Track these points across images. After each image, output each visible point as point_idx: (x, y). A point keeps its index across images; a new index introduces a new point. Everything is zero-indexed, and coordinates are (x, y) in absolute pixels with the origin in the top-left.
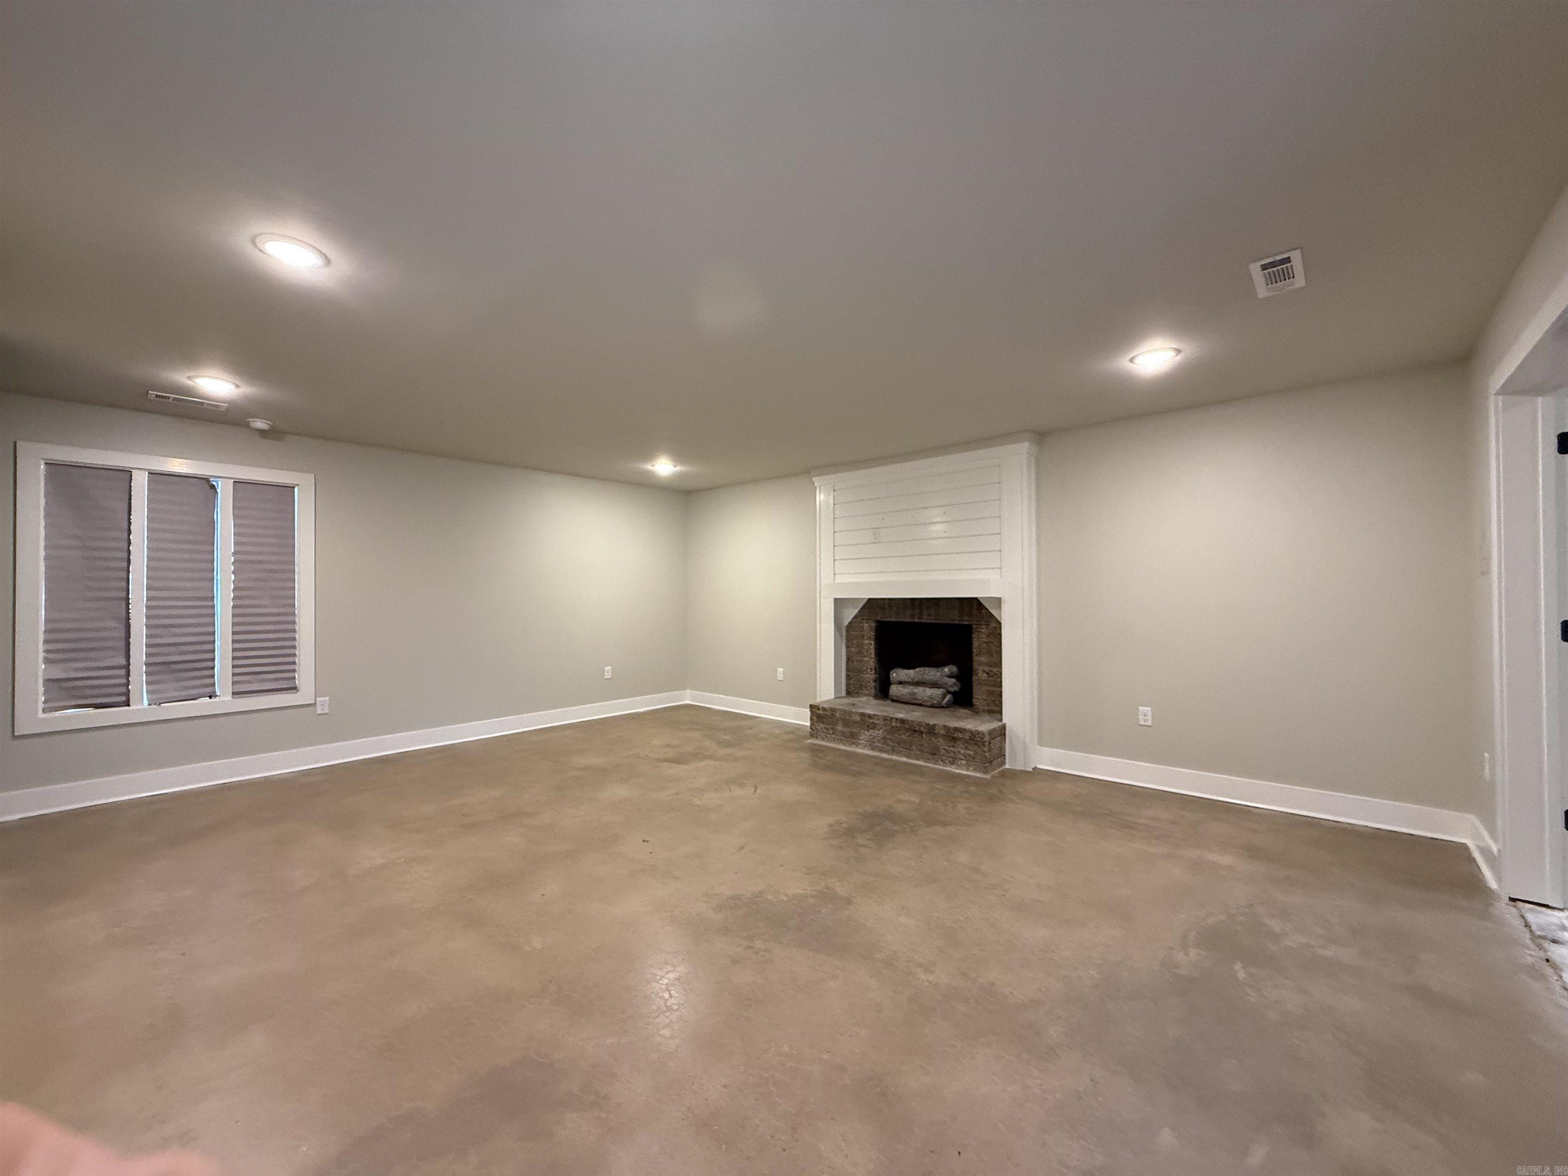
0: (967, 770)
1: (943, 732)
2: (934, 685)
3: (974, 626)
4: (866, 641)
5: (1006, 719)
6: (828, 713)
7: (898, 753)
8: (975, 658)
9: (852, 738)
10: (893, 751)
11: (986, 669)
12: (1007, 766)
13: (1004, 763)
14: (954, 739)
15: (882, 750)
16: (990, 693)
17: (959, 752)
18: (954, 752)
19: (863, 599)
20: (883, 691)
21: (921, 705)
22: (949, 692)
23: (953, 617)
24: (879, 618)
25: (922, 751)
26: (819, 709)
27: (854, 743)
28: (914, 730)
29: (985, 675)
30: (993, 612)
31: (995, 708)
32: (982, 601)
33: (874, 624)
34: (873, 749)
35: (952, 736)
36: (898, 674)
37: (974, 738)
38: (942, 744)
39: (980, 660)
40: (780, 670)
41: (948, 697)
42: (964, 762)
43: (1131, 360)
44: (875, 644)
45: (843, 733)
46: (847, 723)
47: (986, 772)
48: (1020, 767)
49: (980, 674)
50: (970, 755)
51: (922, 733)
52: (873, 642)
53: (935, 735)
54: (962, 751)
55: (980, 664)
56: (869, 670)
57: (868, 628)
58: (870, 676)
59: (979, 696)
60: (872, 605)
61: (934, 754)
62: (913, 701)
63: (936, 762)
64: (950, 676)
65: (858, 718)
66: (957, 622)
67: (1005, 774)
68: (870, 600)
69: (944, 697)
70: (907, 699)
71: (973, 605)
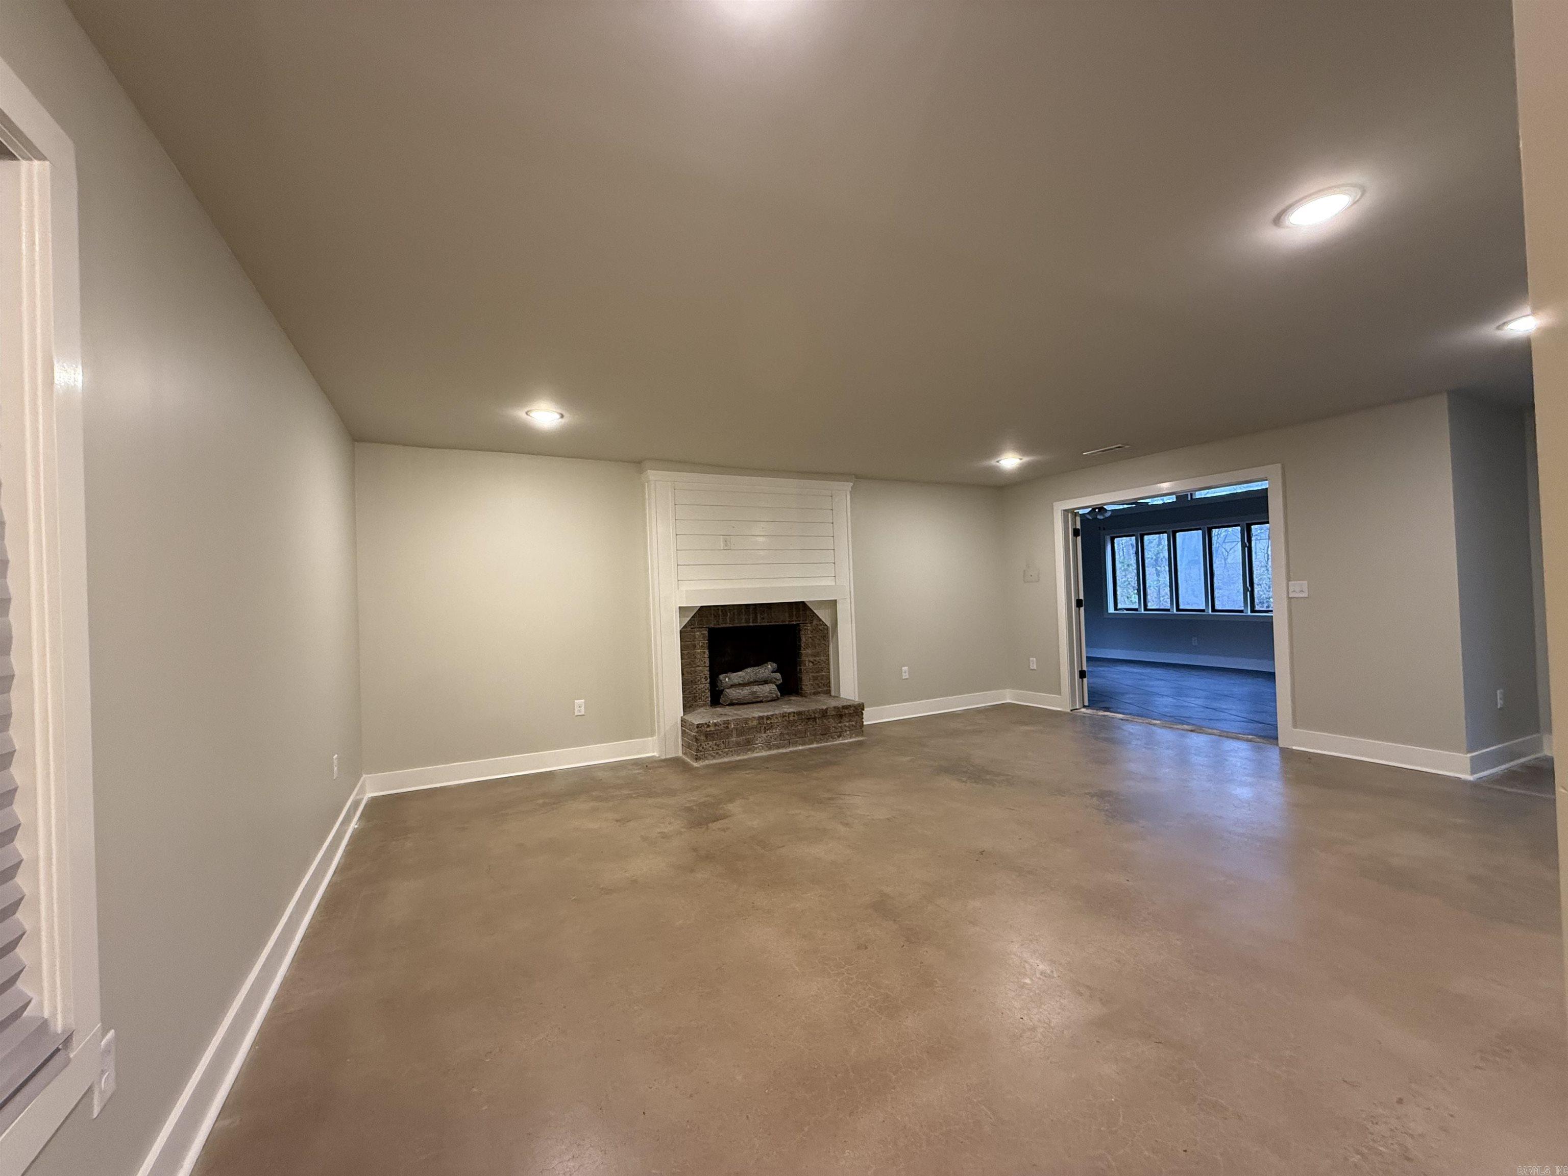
3: (801, 625)
4: (699, 651)
6: (722, 727)
7: (795, 744)
8: (803, 651)
9: (748, 745)
10: (790, 744)
11: (812, 659)
14: (841, 716)
15: (778, 747)
17: (845, 726)
19: (697, 607)
21: (761, 702)
23: (784, 619)
24: (712, 626)
25: (815, 735)
26: (708, 726)
27: (749, 750)
29: (811, 664)
32: (808, 604)
33: (706, 632)
34: (770, 749)
36: (726, 679)
38: (832, 723)
44: (709, 652)
45: (738, 744)
46: (741, 732)
50: (853, 725)
52: (707, 651)
54: (847, 724)
55: (807, 655)
56: (703, 680)
57: (701, 637)
58: (704, 685)
59: (807, 683)
60: (703, 611)
61: (826, 734)
62: (754, 700)
64: (775, 671)
66: (787, 623)
68: (702, 607)
70: (750, 698)
71: (800, 608)
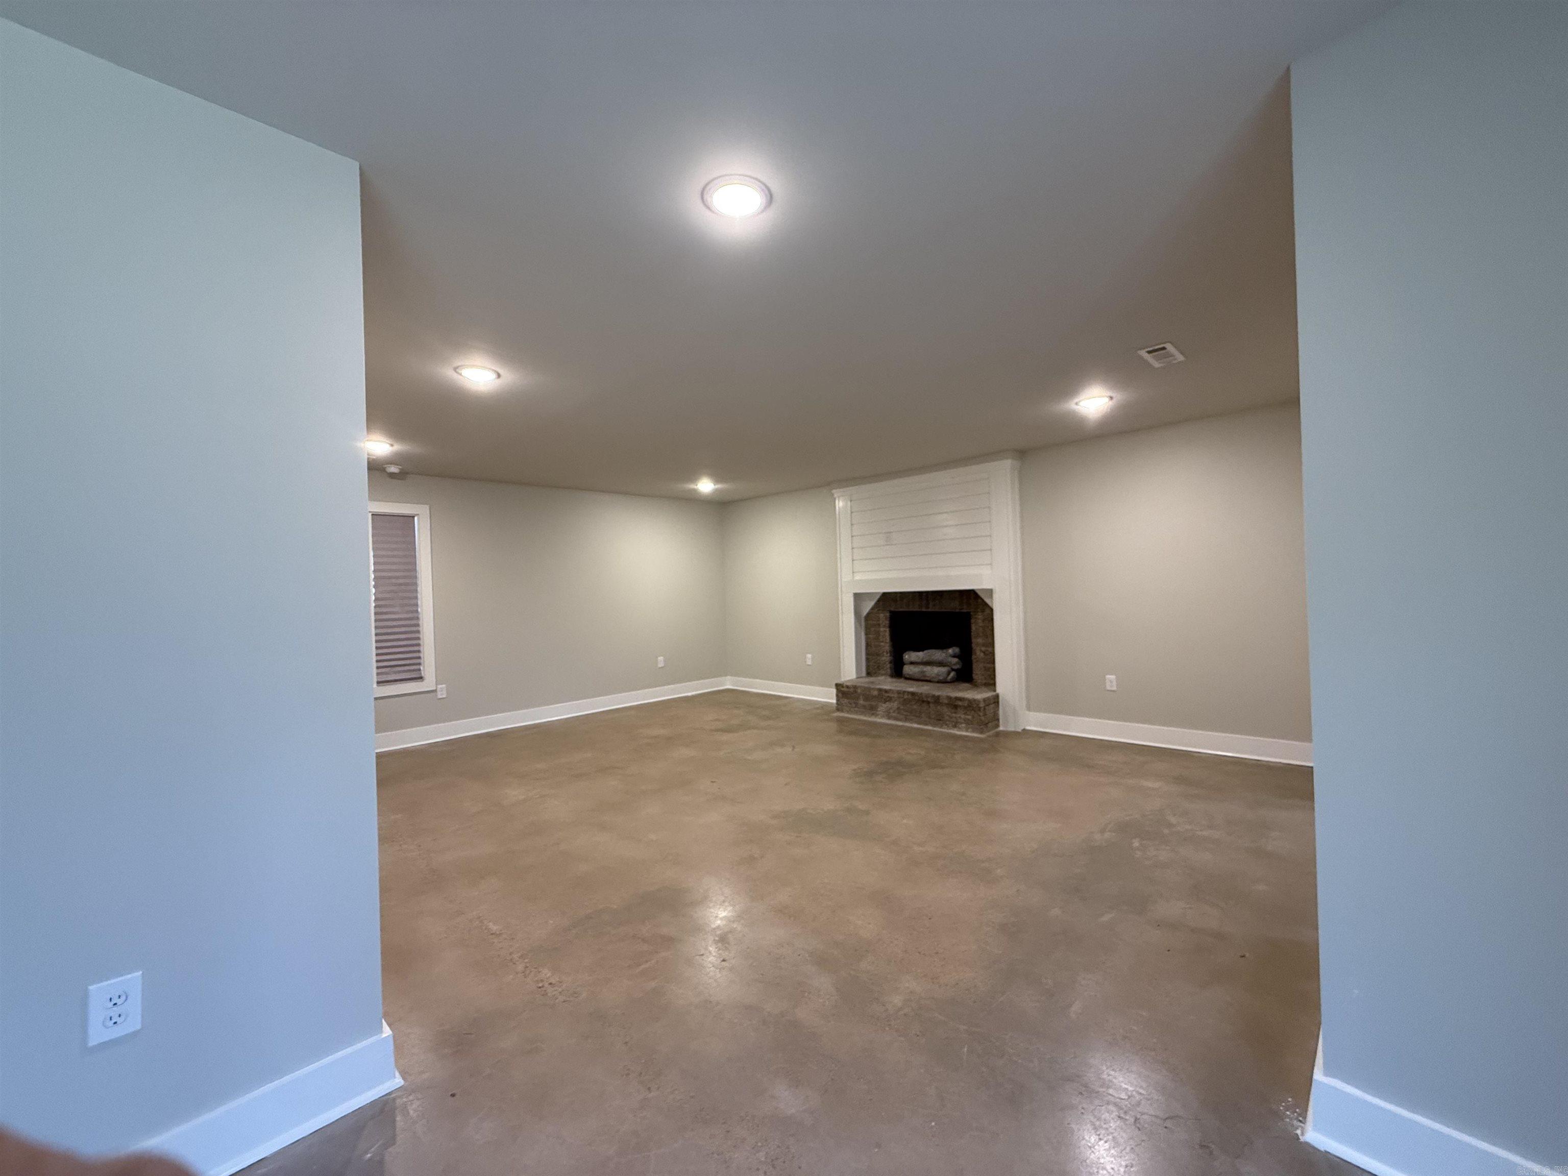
0: (967, 731)
1: (946, 701)
2: (941, 664)
3: (972, 613)
4: (882, 629)
5: (1000, 689)
6: (852, 690)
7: (911, 721)
8: (973, 640)
9: (872, 710)
10: (906, 719)
11: (983, 649)
12: (1001, 728)
13: (998, 726)
14: (956, 707)
15: (896, 719)
16: (987, 669)
17: (960, 717)
18: (955, 718)
19: (879, 593)
20: (897, 671)
21: (930, 681)
22: (953, 670)
23: (954, 606)
24: (892, 609)
25: (930, 718)
26: (843, 687)
27: (873, 714)
28: (923, 700)
29: (982, 654)
30: (988, 601)
31: (990, 682)
32: (980, 593)
33: (888, 614)
34: (889, 718)
35: (954, 704)
36: (910, 656)
37: (972, 706)
38: (946, 711)
39: (977, 642)
40: (809, 656)
41: (952, 674)
42: (963, 725)
43: (1077, 404)
44: (890, 631)
45: (864, 707)
46: (867, 698)
47: (982, 733)
48: (1011, 728)
49: (978, 653)
50: (969, 720)
51: (928, 703)
52: (888, 630)
53: (941, 704)
54: (963, 716)
55: (978, 645)
56: (885, 654)
57: (884, 618)
58: (886, 658)
59: (978, 672)
60: (886, 599)
61: (939, 720)
62: (922, 678)
63: (941, 727)
64: (954, 656)
65: (876, 693)
66: (957, 611)
67: (998, 734)
68: (884, 593)
69: (949, 673)
70: (917, 676)
71: (971, 596)
